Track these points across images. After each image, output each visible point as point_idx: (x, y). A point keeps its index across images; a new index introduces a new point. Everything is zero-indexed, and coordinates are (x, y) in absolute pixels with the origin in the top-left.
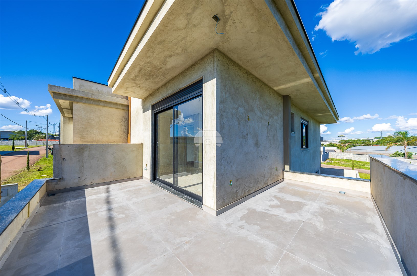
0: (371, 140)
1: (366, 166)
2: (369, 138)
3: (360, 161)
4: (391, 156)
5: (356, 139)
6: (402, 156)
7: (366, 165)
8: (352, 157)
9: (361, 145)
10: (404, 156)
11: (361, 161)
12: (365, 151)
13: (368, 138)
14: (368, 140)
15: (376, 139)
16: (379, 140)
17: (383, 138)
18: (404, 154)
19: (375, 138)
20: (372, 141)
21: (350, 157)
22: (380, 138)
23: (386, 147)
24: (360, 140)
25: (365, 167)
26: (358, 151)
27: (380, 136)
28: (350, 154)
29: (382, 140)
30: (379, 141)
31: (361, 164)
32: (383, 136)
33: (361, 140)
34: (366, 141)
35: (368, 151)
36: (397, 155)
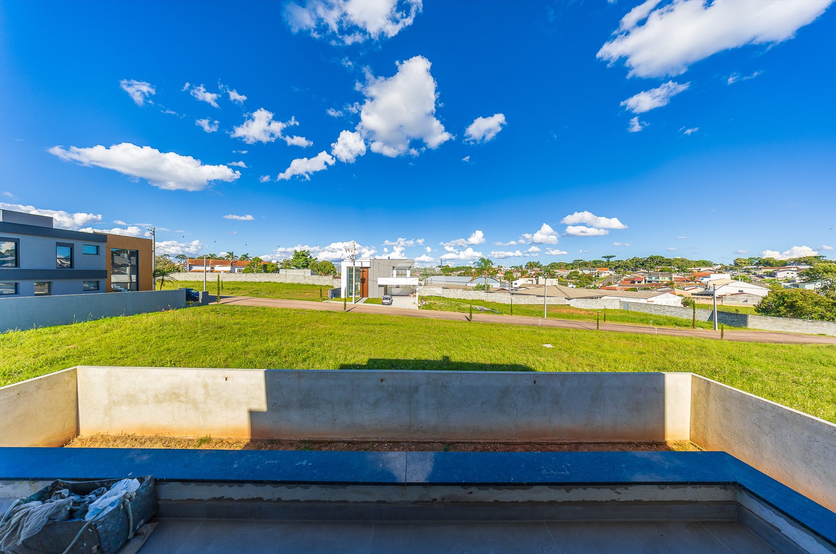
4: (476, 290)
6: (483, 289)
10: (485, 289)
36: (479, 288)
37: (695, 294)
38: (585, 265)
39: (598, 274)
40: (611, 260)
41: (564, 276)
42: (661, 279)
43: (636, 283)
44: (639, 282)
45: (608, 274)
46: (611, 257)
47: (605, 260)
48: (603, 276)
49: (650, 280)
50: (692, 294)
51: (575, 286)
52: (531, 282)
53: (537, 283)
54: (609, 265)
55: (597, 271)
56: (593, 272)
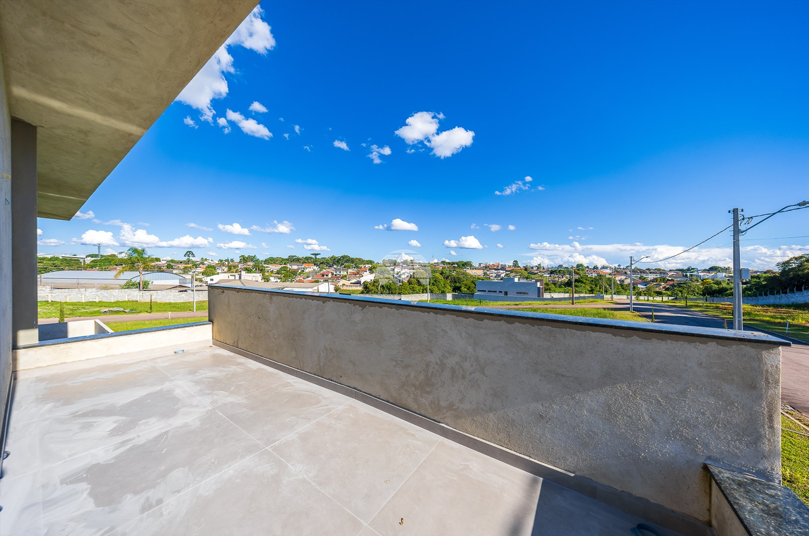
0: (82, 260)
1: (83, 310)
2: (76, 255)
3: (68, 301)
4: (123, 288)
5: (49, 256)
6: (137, 287)
7: (82, 308)
8: (49, 295)
9: (64, 270)
10: (140, 286)
11: (71, 302)
12: (75, 281)
13: (74, 255)
14: (75, 260)
15: (90, 258)
16: (95, 260)
17: (102, 256)
18: (139, 284)
19: (87, 256)
20: (84, 261)
21: (44, 295)
22: (96, 256)
23: (114, 273)
24: (58, 258)
25: (82, 313)
26: (59, 282)
27: (97, 253)
28: (44, 289)
29: (100, 261)
30: (97, 262)
31: (71, 307)
32: (101, 253)
33: (61, 258)
34: (71, 260)
35: (81, 281)
36: (130, 285)
37: (353, 283)
38: (296, 260)
39: (304, 269)
40: (318, 257)
41: (274, 270)
42: (342, 273)
43: (325, 276)
44: (327, 275)
45: (312, 269)
46: (317, 254)
47: (313, 256)
48: (307, 271)
49: (336, 274)
50: (351, 283)
51: (279, 281)
52: (233, 278)
53: (240, 278)
54: (316, 261)
55: (303, 266)
56: (300, 267)
